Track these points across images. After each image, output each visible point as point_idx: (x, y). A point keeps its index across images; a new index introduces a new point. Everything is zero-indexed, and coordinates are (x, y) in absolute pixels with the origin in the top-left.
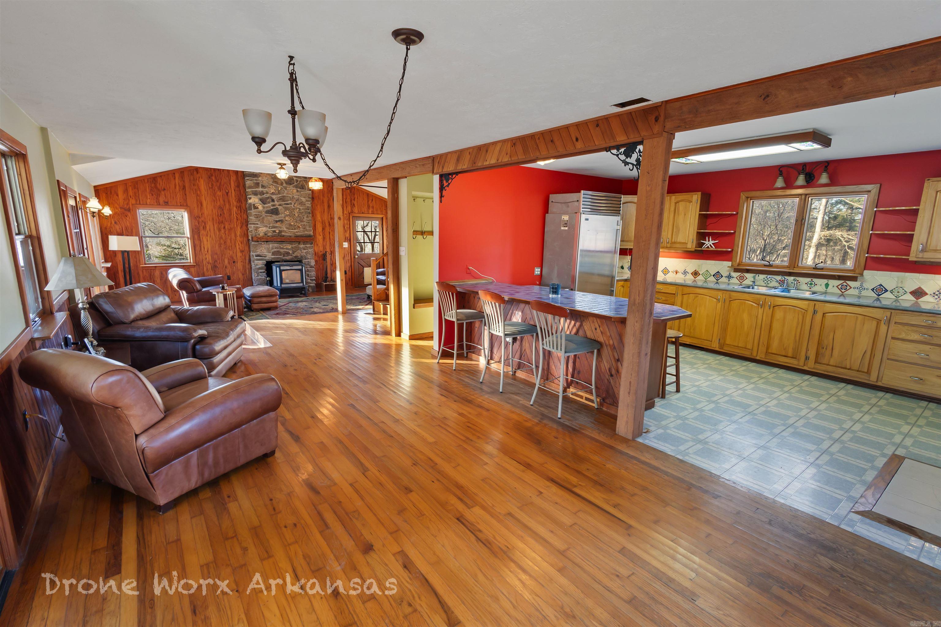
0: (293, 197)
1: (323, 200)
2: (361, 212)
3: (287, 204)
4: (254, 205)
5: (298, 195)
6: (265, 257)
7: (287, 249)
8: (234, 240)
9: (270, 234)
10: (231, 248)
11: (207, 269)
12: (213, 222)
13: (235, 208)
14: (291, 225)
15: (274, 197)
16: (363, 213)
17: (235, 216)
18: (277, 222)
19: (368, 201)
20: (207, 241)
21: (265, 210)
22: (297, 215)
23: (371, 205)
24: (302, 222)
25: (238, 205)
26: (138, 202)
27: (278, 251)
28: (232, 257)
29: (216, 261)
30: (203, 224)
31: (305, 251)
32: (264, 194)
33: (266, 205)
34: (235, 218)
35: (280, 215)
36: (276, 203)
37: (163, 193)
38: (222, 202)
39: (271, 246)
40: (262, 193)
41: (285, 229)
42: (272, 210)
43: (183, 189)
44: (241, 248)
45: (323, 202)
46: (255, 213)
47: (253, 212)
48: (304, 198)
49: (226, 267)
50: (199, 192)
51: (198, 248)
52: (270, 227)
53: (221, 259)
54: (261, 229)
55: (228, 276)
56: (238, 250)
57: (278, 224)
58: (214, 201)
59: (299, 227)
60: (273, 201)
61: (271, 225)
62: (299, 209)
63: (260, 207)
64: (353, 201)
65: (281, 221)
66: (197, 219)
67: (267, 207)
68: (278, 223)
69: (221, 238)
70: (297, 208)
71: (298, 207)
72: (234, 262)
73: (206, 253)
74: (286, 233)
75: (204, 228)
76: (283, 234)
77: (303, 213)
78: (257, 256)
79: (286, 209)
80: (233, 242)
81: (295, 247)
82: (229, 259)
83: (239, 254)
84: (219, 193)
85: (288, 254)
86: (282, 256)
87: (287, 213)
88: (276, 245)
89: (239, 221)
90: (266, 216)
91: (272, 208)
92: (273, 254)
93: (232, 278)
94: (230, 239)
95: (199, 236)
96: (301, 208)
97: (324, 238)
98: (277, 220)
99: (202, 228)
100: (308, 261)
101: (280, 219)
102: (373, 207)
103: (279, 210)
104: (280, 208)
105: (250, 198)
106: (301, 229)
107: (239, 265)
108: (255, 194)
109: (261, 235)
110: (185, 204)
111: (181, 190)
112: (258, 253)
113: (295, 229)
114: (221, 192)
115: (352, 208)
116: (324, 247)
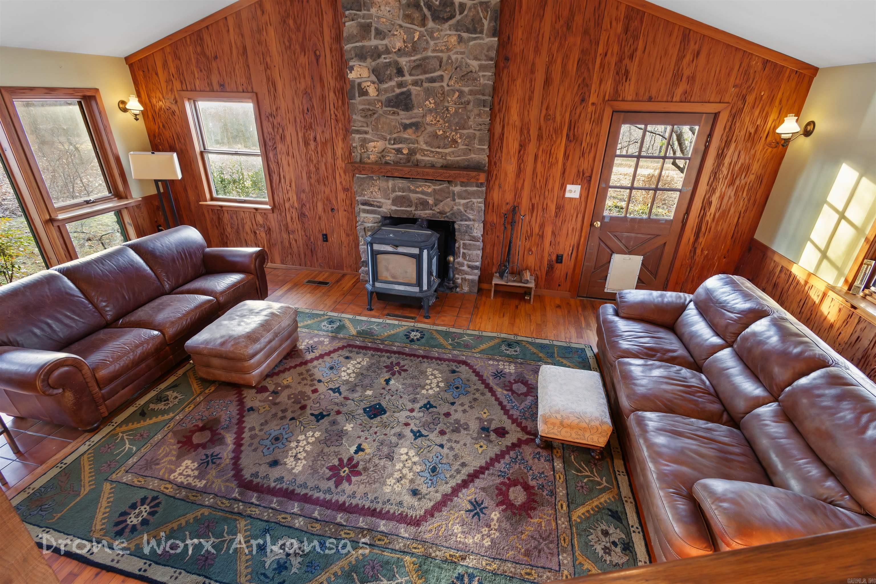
0: (449, 58)
1: (533, 64)
2: (646, 97)
3: (432, 80)
4: (359, 84)
5: (462, 53)
6: (380, 207)
7: (423, 193)
8: (331, 165)
9: (390, 157)
10: (326, 182)
11: (292, 218)
12: (296, 127)
13: (332, 95)
14: (436, 136)
15: (403, 61)
16: (650, 100)
17: (332, 112)
18: (406, 127)
19: (680, 58)
20: (289, 165)
21: (383, 98)
22: (452, 110)
23: (687, 73)
24: (464, 128)
25: (338, 86)
26: (184, 88)
27: (403, 197)
28: (328, 199)
29: (303, 205)
30: (281, 131)
31: (463, 201)
32: (379, 56)
33: (385, 86)
34: (333, 117)
35: (416, 111)
36: (408, 78)
37: (214, 64)
38: (309, 81)
39: (391, 183)
40: (376, 54)
41: (424, 147)
42: (398, 96)
43: (244, 53)
44: (344, 183)
45: (532, 72)
46: (361, 107)
47: (358, 101)
48: (476, 58)
49: (320, 218)
50: (268, 59)
51: (275, 177)
52: (390, 139)
53: (311, 201)
54: (372, 144)
55: (323, 235)
56: (339, 187)
57: (408, 134)
58: (296, 79)
59: (454, 141)
60: (400, 72)
61: (395, 136)
62: (461, 93)
63: (372, 91)
64: (627, 61)
65: (416, 126)
66: (270, 118)
67: (386, 90)
68: (410, 131)
69: (311, 160)
70: (454, 91)
71: (457, 86)
72: (332, 210)
73: (288, 188)
74: (425, 155)
75: (281, 138)
76: (419, 157)
77: (468, 103)
78: (365, 204)
79: (429, 93)
80: (330, 171)
81: (441, 190)
82: (324, 202)
83: (341, 195)
84: (303, 60)
85: (424, 204)
86: (412, 209)
87: (430, 104)
88: (401, 183)
89: (340, 125)
90: (385, 112)
91: (398, 91)
92: (396, 201)
93: (329, 239)
94: (325, 164)
95: (276, 155)
96: (466, 89)
97: (519, 171)
98: (408, 122)
99: (278, 138)
100: (468, 226)
101: (414, 120)
102: (692, 79)
103: (413, 97)
104: (415, 90)
105: (352, 69)
106: (461, 147)
107: (341, 216)
108: (362, 55)
109: (373, 158)
110: (250, 89)
111: (240, 57)
112: (366, 198)
113: (444, 147)
114: (306, 56)
115: (617, 83)
116: (517, 193)
